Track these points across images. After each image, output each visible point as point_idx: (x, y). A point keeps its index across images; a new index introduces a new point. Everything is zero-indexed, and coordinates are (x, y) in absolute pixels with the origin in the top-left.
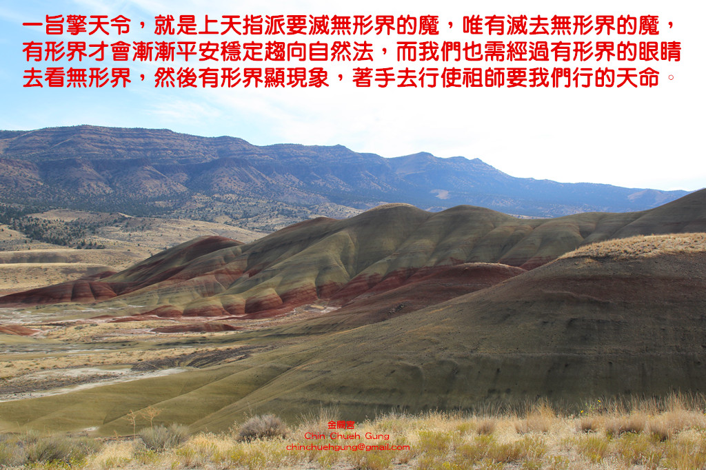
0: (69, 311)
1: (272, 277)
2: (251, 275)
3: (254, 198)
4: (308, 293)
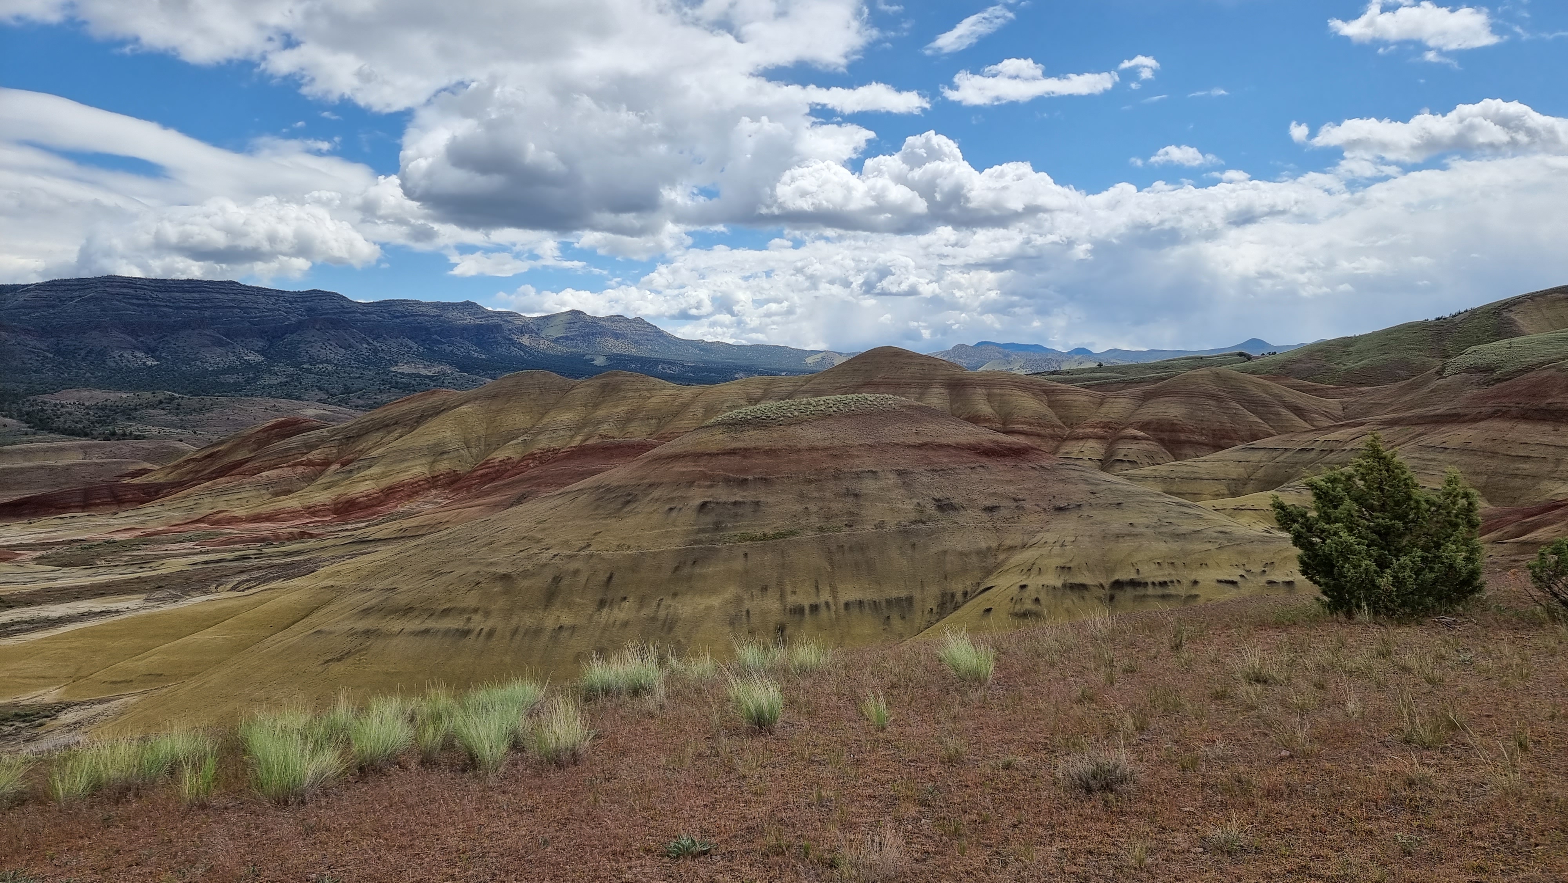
0: (77, 525)
1: (370, 467)
2: (343, 465)
3: (357, 368)
4: (419, 485)
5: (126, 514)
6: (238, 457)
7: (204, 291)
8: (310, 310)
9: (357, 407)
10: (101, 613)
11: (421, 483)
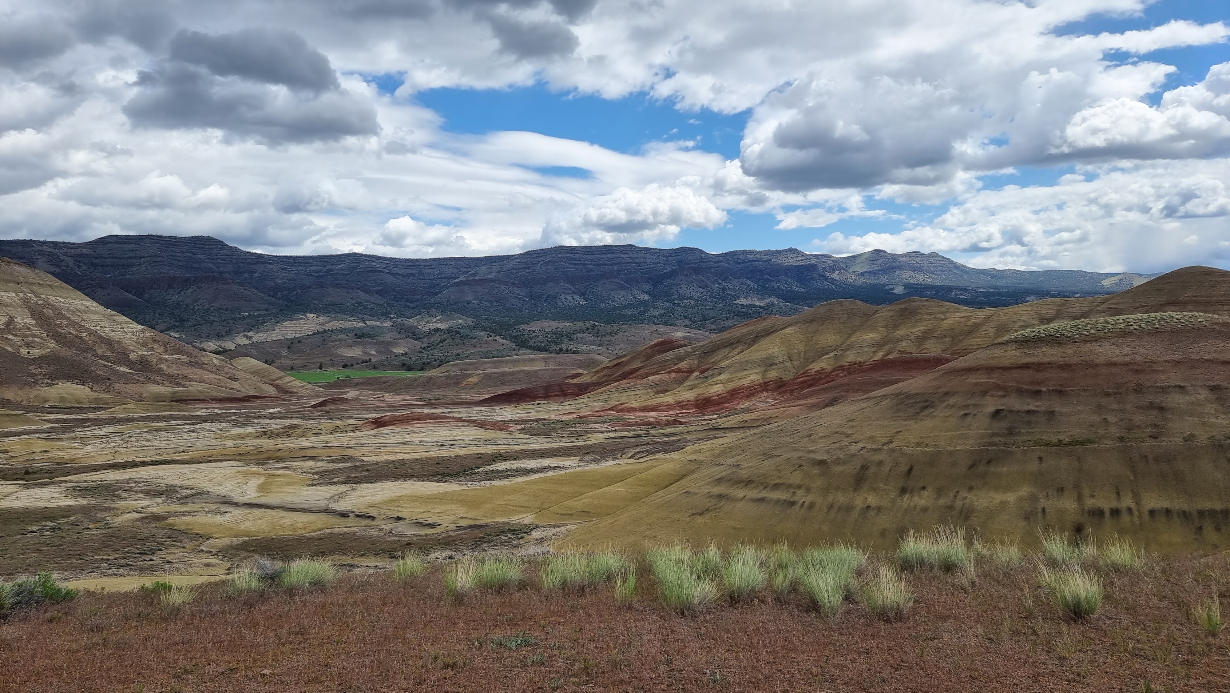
0: (541, 409)
1: (720, 374)
2: (702, 373)
3: (711, 302)
4: (755, 389)
5: (568, 403)
6: (634, 366)
7: (614, 253)
8: (680, 262)
9: (711, 330)
10: (555, 468)
11: (756, 387)
